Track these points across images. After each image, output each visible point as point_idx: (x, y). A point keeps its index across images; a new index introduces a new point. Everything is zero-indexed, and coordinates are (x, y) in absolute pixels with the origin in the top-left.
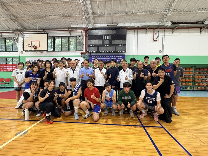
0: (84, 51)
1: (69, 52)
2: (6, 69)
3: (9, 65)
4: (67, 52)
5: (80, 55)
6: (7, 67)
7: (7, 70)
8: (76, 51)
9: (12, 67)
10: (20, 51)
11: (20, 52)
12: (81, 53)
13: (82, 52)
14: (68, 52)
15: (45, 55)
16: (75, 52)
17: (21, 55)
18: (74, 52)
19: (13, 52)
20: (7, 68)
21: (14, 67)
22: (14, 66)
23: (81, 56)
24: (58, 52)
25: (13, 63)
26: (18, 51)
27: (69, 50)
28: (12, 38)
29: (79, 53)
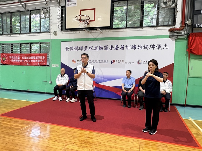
0: (178, 25)
1: (144, 29)
2: (29, 61)
3: (34, 56)
4: (139, 29)
5: (168, 34)
6: (32, 58)
7: (31, 63)
8: (157, 25)
9: (40, 59)
10: (53, 31)
11: (52, 33)
12: (171, 31)
13: (171, 27)
14: (141, 29)
15: (95, 37)
16: (156, 28)
17: (54, 37)
18: (153, 28)
19: (41, 34)
20: (32, 61)
21: (43, 59)
22: (42, 57)
23: (170, 37)
24: (120, 30)
25: (40, 52)
26: (49, 32)
27: (141, 26)
28: (40, 9)
29: (165, 31)
